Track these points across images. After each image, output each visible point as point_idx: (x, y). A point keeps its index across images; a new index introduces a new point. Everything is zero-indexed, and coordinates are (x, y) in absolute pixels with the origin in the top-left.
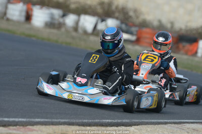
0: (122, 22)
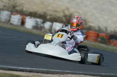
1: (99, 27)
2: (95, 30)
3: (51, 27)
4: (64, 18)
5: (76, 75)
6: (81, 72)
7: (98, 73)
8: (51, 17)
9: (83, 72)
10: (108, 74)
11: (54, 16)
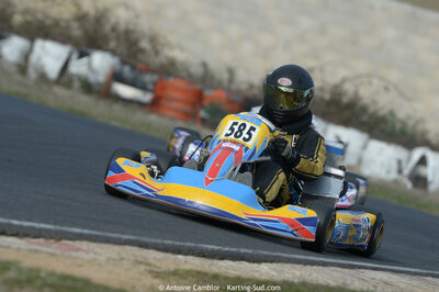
0: (124, 62)
1: (205, 65)
2: (190, 78)
3: (27, 56)
4: (75, 25)
5: (108, 245)
6: (127, 237)
7: (189, 244)
8: (29, 18)
9: (132, 238)
10: (227, 249)
11: (40, 16)
